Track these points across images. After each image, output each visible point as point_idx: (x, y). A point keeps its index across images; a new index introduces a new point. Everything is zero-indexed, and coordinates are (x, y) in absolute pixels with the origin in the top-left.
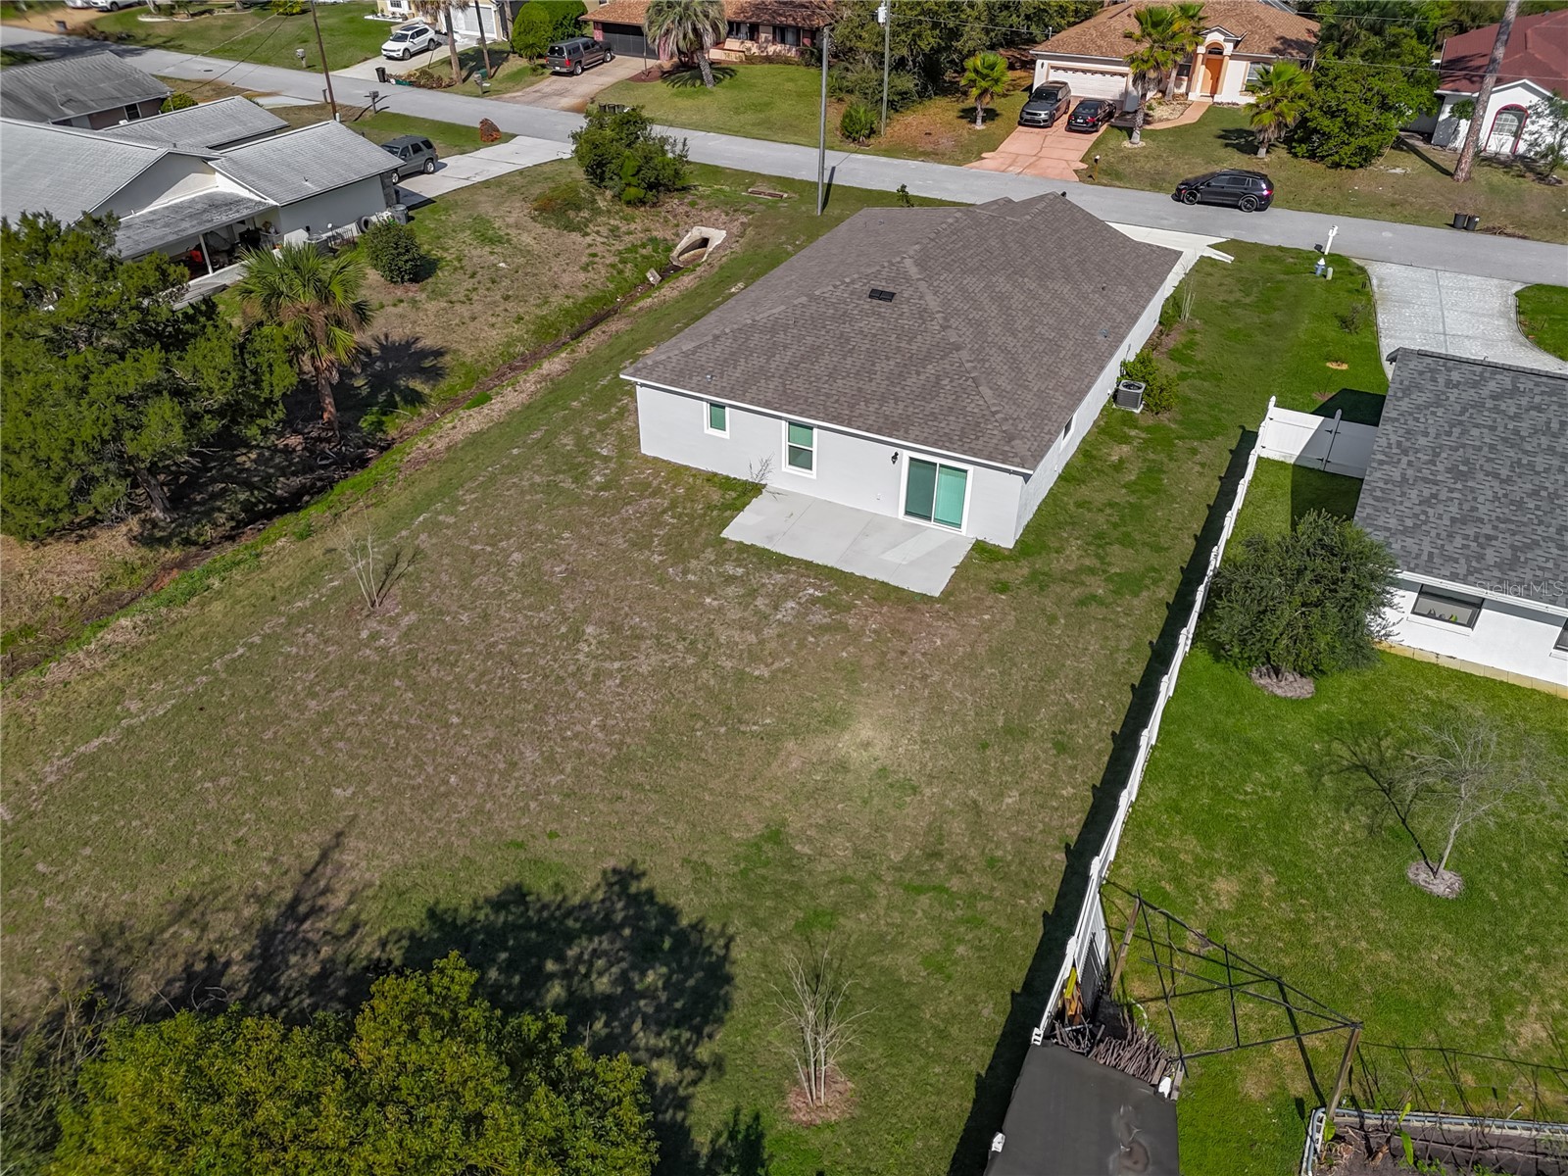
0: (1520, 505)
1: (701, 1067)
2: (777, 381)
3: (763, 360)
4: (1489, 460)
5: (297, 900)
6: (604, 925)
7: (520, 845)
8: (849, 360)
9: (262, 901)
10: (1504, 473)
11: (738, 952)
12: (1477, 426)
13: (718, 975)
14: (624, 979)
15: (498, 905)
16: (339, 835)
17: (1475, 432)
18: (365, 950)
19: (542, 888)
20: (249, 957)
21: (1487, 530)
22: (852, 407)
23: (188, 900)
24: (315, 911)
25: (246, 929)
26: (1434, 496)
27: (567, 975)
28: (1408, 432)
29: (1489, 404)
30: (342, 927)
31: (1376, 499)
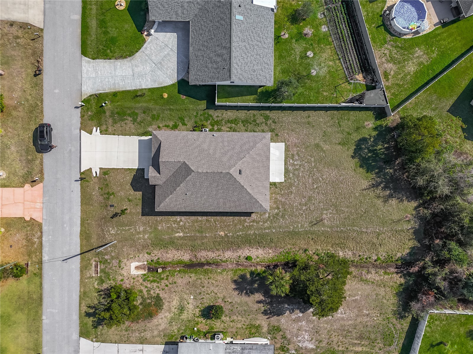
0: (258, 63)
1: (370, 136)
2: (264, 183)
3: (260, 187)
4: (251, 67)
5: (372, 187)
6: (360, 155)
7: (355, 170)
8: (256, 171)
9: (374, 191)
10: (252, 65)
11: (357, 140)
12: (245, 69)
13: (360, 140)
14: (365, 149)
15: (363, 167)
16: (363, 190)
17: (246, 69)
18: (374, 175)
19: (358, 164)
20: (380, 186)
21: (263, 67)
22: (266, 167)
23: (378, 198)
24: (373, 184)
25: (377, 189)
26: (259, 74)
27: (367, 155)
28: (248, 79)
29: (240, 67)
30: (373, 180)
31: (261, 82)
